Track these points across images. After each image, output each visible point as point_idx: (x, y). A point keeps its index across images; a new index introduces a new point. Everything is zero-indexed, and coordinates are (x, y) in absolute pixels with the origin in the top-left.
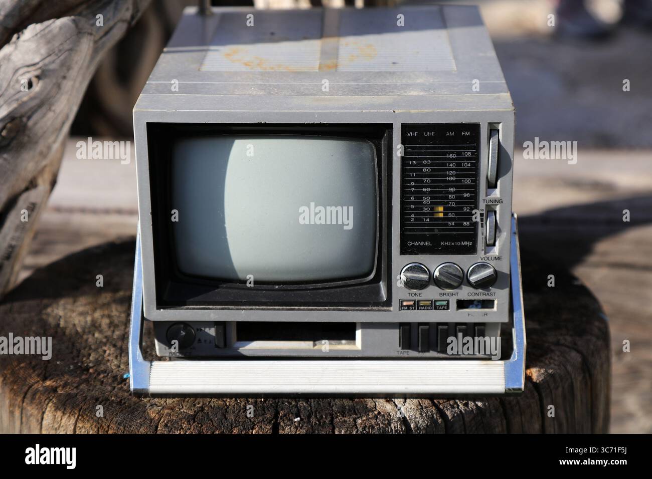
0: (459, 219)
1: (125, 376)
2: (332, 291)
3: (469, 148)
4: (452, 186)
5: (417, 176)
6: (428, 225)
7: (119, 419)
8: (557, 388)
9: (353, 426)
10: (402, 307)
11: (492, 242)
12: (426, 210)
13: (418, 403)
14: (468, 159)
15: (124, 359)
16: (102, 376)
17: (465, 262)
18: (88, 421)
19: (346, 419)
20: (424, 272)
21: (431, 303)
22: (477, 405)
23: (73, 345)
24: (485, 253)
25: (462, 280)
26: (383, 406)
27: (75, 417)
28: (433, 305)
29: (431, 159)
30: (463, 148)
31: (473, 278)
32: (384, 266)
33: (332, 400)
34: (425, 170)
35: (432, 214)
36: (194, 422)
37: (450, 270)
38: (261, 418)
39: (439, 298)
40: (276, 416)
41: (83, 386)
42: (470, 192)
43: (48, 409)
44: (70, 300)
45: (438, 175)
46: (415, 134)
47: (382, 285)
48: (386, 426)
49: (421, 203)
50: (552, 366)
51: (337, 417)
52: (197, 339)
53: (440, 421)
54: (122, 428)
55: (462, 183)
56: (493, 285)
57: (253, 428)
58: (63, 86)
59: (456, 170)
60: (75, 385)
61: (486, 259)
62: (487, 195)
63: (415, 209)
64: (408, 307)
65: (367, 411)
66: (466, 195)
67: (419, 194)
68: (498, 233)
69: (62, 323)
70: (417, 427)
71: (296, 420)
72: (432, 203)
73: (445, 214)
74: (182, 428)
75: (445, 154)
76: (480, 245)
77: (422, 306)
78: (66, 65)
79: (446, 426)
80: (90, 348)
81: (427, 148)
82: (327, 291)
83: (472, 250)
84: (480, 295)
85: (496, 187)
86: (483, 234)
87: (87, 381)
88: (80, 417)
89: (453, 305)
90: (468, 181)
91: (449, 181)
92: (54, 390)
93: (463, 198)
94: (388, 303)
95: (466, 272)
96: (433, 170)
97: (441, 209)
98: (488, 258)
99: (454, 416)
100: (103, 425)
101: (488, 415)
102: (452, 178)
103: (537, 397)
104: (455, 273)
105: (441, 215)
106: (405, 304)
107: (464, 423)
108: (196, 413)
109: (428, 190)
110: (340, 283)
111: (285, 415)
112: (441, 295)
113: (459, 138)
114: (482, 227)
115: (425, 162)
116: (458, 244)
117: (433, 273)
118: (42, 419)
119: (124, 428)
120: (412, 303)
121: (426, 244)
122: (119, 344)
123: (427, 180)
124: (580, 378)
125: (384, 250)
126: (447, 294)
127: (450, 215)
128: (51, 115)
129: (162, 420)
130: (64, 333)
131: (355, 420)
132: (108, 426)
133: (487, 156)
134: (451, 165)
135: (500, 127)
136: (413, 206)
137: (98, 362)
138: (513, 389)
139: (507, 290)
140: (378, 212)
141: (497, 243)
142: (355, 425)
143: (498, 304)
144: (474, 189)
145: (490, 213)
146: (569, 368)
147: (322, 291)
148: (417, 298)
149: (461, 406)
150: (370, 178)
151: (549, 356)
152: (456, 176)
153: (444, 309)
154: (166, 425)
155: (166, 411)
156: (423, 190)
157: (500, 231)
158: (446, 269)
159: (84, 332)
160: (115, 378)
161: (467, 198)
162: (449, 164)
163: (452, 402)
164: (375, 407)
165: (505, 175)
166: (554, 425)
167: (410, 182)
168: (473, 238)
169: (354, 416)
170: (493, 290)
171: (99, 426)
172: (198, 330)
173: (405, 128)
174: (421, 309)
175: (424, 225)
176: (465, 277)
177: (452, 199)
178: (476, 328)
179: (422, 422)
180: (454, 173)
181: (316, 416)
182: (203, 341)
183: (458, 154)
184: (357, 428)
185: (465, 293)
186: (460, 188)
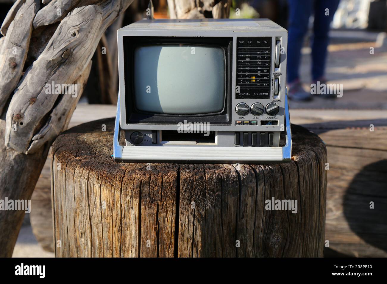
0: (262, 82)
1: (112, 156)
2: (205, 117)
3: (267, 49)
4: (259, 67)
5: (244, 62)
6: (248, 85)
7: (108, 170)
8: (305, 165)
9: (214, 173)
10: (236, 124)
11: (277, 93)
12: (247, 78)
13: (243, 166)
14: (267, 54)
15: (111, 151)
16: (101, 156)
17: (264, 102)
18: (94, 171)
19: (211, 170)
20: (246, 107)
21: (249, 122)
22: (270, 168)
23: (90, 146)
24: (274, 99)
25: (263, 111)
26: (227, 166)
27: (88, 170)
28: (250, 123)
29: (250, 54)
30: (265, 49)
31: (268, 110)
32: (228, 106)
33: (204, 164)
34: (247, 59)
35: (250, 80)
36: (142, 170)
37: (258, 106)
38: (172, 170)
39: (252, 119)
40: (179, 169)
41: (93, 159)
42: (267, 70)
43: (77, 168)
44: (90, 134)
45: (253, 61)
46: (243, 42)
47: (227, 116)
48: (229, 173)
49: (245, 75)
50: (303, 155)
51: (206, 170)
52: (144, 139)
53: (253, 173)
54: (109, 173)
55: (263, 65)
56: (277, 113)
57: (168, 173)
58: (89, 36)
59: (261, 59)
60: (89, 158)
61: (274, 101)
62: (275, 71)
63: (243, 77)
64: (239, 123)
65: (220, 168)
66: (265, 71)
67: (244, 70)
68: (279, 89)
69: (85, 140)
70: (243, 175)
71: (188, 170)
72: (250, 75)
73: (256, 80)
74: (136, 173)
75: (256, 51)
76: (272, 94)
77: (245, 123)
78: (90, 27)
79: (256, 175)
80: (97, 147)
81: (248, 49)
82: (202, 117)
83: (268, 97)
84: (271, 118)
85: (279, 67)
86: (273, 89)
87: (95, 157)
88: (91, 170)
89: (259, 123)
90: (266, 65)
91: (258, 65)
92: (80, 160)
93: (264, 72)
94: (230, 123)
95: (265, 107)
96: (251, 59)
97: (254, 78)
98: (275, 101)
99: (259, 171)
100: (101, 173)
101: (275, 172)
102: (259, 63)
103: (296, 167)
104: (260, 108)
105: (254, 81)
106: (237, 122)
107: (264, 174)
108: (143, 168)
109: (249, 68)
110: (209, 114)
111: (183, 169)
112: (254, 118)
113: (262, 44)
114: (273, 86)
115: (247, 55)
116: (262, 94)
117: (250, 107)
118: (74, 173)
119: (110, 173)
120: (241, 122)
121: (247, 94)
122: (110, 147)
123: (248, 64)
124: (315, 162)
125: (228, 98)
126: (256, 118)
127: (258, 81)
128: (83, 49)
129: (127, 170)
130: (86, 143)
131: (215, 171)
132: (103, 173)
133: (275, 52)
134: (259, 57)
135: (281, 39)
136: (241, 76)
137: (100, 152)
138: (287, 159)
139: (283, 116)
140: (226, 80)
141: (279, 94)
142: (215, 172)
143: (279, 122)
144: (269, 68)
145: (276, 80)
146: (310, 157)
147: (200, 117)
148: (243, 119)
149: (263, 168)
150: (222, 65)
151: (301, 152)
152: (261, 62)
153: (255, 125)
154: (129, 172)
155: (129, 167)
156: (246, 68)
157: (281, 88)
158: (256, 105)
159: (95, 143)
160: (107, 156)
161: (266, 72)
162: (258, 56)
163: (258, 166)
164: (224, 167)
165: (283, 61)
166: (304, 181)
167: (240, 64)
168: (268, 91)
169: (214, 169)
170: (277, 116)
171: (99, 173)
172: (144, 135)
173: (239, 39)
174: (245, 125)
175: (246, 85)
176: (265, 110)
177: (259, 73)
178: (269, 134)
179: (245, 173)
180: (260, 60)
181: (197, 169)
182: (147, 141)
183: (262, 51)
184: (215, 173)
185: (265, 117)
186: (263, 68)
